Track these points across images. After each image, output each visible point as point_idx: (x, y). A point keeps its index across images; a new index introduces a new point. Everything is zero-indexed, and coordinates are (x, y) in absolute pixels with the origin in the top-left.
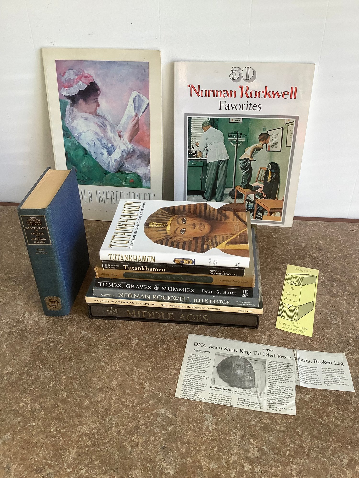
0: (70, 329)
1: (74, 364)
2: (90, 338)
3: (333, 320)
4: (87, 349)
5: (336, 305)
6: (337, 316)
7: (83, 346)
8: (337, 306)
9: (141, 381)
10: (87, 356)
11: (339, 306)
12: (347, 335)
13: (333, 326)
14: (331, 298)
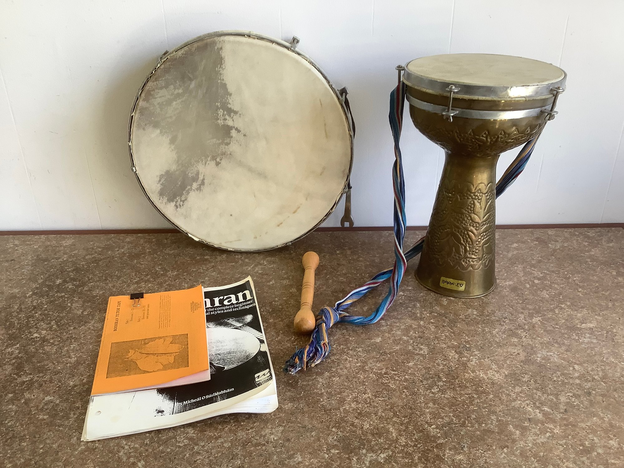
0: (27, 395)
1: (28, 445)
2: (57, 405)
3: (416, 350)
4: (51, 422)
5: (420, 330)
6: (422, 345)
7: (45, 417)
8: (421, 332)
9: (132, 460)
10: (50, 431)
11: (424, 331)
12: (435, 368)
13: (417, 357)
14: (413, 322)
